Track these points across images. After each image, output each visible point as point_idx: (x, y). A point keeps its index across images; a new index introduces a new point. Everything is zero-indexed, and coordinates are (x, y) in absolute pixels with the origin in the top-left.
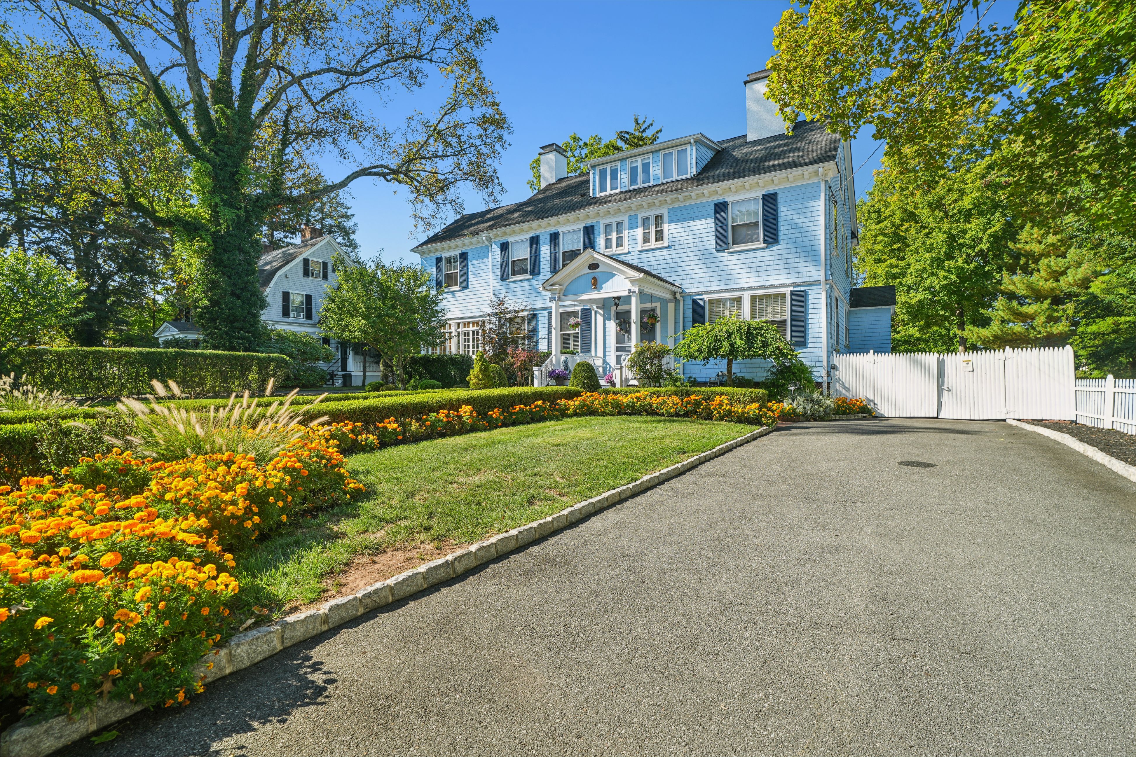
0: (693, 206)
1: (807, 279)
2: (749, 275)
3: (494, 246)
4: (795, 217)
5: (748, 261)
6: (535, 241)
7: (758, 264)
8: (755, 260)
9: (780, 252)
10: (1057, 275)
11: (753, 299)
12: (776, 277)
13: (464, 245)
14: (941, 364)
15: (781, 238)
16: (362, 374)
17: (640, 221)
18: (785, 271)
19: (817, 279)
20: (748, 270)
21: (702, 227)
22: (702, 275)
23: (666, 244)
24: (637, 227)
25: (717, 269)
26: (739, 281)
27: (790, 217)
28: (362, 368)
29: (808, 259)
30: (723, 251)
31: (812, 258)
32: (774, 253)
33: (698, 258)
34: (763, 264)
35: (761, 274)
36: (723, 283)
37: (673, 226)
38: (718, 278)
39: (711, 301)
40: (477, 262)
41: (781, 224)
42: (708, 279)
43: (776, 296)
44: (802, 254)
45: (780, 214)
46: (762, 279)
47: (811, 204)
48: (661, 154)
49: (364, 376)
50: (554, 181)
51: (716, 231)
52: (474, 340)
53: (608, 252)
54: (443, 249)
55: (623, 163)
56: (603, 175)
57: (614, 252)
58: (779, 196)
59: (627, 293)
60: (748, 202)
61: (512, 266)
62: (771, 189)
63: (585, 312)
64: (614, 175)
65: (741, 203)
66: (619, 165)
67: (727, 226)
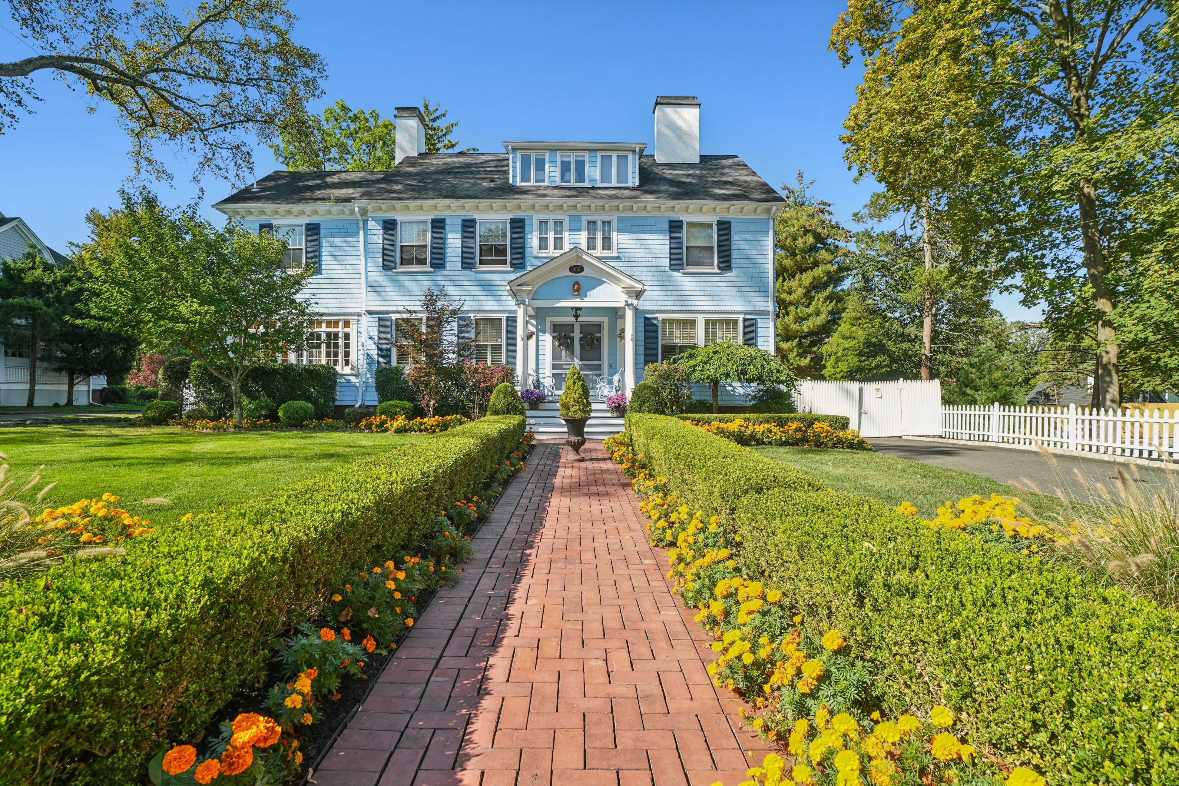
0: (646, 219)
1: (758, 309)
2: (703, 298)
3: (371, 223)
4: (747, 247)
5: (702, 284)
6: (438, 225)
7: (711, 289)
8: (709, 284)
9: (733, 279)
10: (799, 320)
11: (707, 322)
12: (730, 303)
13: (316, 212)
14: (861, 390)
15: (734, 265)
16: (27, 387)
17: (584, 224)
18: (737, 298)
19: (766, 309)
20: (702, 293)
21: (655, 242)
22: (655, 293)
23: (615, 254)
24: (580, 230)
25: (670, 288)
26: (694, 303)
27: (742, 247)
28: (27, 378)
29: (757, 289)
30: (677, 270)
31: (762, 289)
32: (727, 279)
33: (650, 274)
34: (716, 289)
35: (714, 298)
36: (677, 303)
37: (622, 236)
38: (672, 298)
39: (664, 321)
40: (337, 239)
41: (733, 252)
42: (661, 298)
43: (727, 322)
44: (752, 284)
45: (734, 243)
46: (716, 303)
47: (761, 238)
48: (599, 154)
49: (32, 392)
50: (416, 154)
51: (670, 249)
52: (328, 346)
53: (543, 253)
54: (276, 213)
55: (553, 154)
56: (526, 162)
57: (550, 254)
58: (733, 225)
59: (622, 304)
60: (702, 225)
61: (401, 253)
62: (726, 217)
63: (512, 321)
64: (540, 166)
65: (695, 225)
66: (547, 154)
67: (682, 245)
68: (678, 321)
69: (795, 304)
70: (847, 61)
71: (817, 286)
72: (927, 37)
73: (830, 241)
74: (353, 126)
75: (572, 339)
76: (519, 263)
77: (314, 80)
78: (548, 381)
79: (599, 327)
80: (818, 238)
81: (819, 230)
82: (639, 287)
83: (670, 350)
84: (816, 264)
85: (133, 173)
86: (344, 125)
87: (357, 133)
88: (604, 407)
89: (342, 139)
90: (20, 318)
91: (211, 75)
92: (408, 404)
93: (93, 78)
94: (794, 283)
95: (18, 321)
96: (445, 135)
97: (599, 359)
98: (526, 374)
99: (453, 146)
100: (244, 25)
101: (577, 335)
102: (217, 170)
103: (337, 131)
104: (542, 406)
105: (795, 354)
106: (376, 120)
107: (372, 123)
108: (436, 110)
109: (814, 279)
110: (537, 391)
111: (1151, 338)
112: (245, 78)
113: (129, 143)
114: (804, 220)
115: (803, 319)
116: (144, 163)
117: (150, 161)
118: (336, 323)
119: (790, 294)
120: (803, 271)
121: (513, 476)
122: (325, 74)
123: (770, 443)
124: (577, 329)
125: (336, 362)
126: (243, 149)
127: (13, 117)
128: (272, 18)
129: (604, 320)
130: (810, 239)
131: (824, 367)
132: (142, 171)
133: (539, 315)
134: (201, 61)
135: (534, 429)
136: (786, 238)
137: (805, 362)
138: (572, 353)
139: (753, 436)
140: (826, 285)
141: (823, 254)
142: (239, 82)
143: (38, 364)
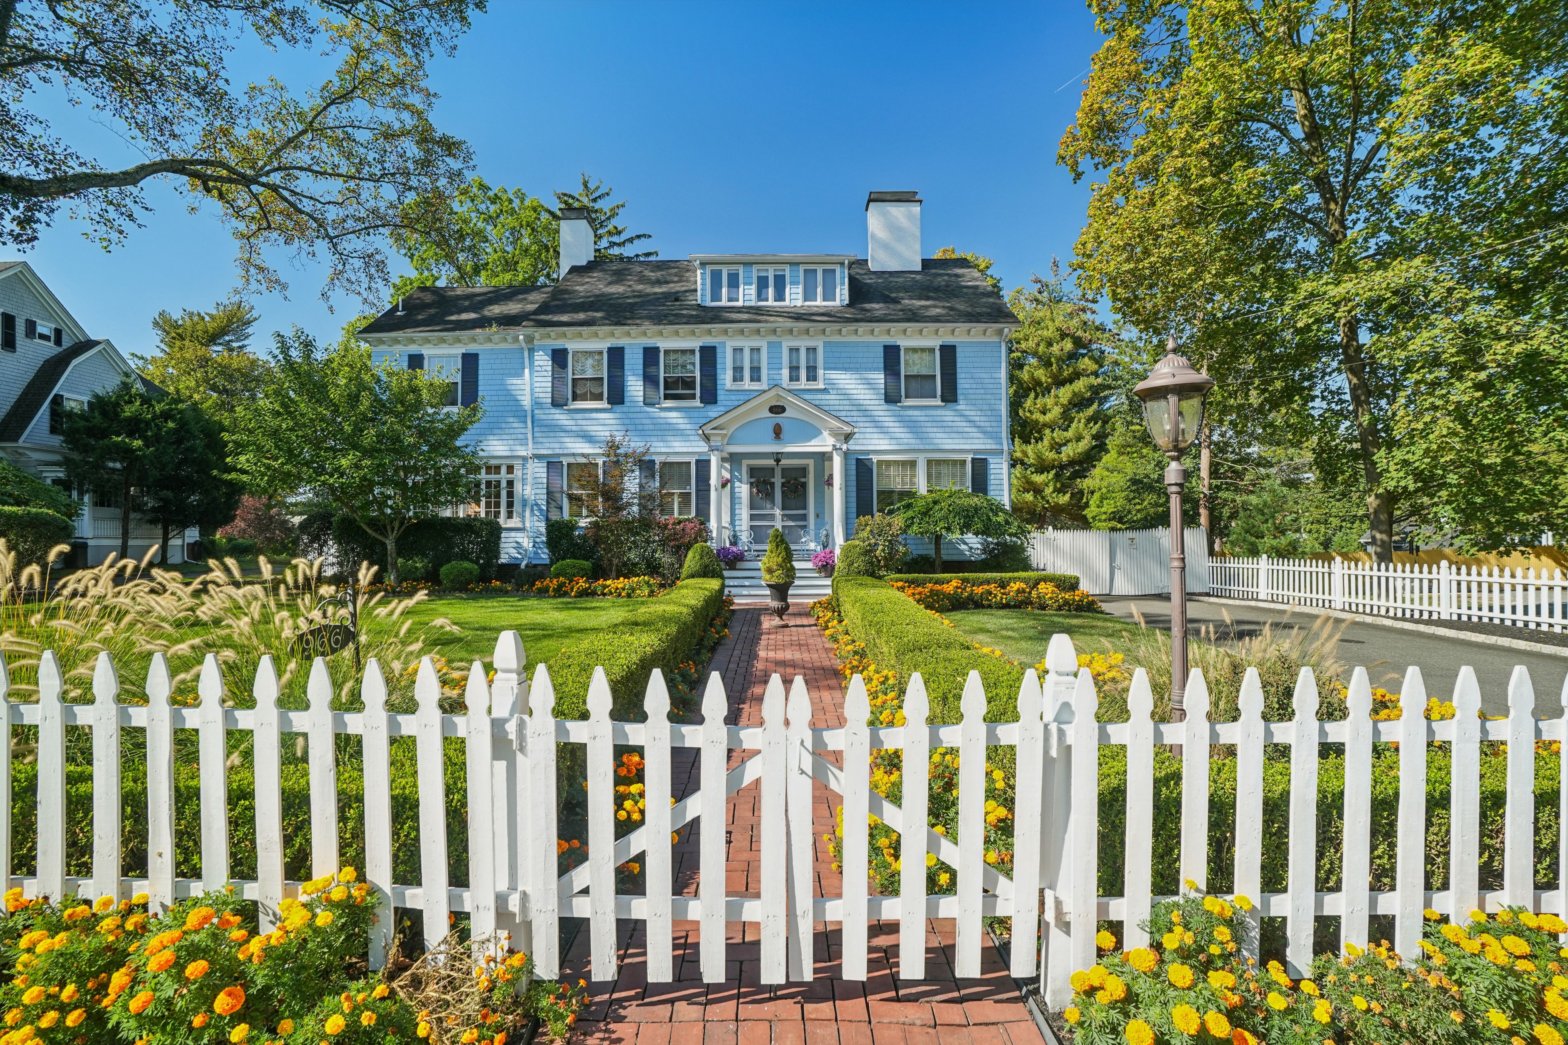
0: (856, 344)
1: (988, 447)
2: (925, 435)
3: (538, 352)
5: (923, 419)
6: (616, 354)
7: (934, 424)
8: (931, 418)
9: (959, 413)
10: (1057, 447)
11: (929, 462)
12: (956, 441)
13: (472, 339)
14: (1112, 542)
15: (960, 397)
17: (785, 352)
18: (965, 435)
19: (998, 446)
20: (924, 430)
22: (868, 430)
23: (821, 386)
24: (780, 358)
25: (886, 424)
26: (914, 441)
27: (970, 375)
28: (120, 532)
29: (988, 424)
30: (894, 403)
31: (994, 424)
32: (952, 413)
33: (863, 408)
34: (940, 424)
35: (938, 435)
36: (893, 442)
37: (830, 364)
38: (889, 436)
39: (880, 463)
40: (498, 371)
41: (959, 381)
42: (875, 436)
43: (955, 462)
44: (982, 418)
45: (959, 371)
46: (940, 441)
48: (802, 268)
50: (583, 263)
51: (885, 381)
52: (488, 496)
53: (738, 386)
54: (427, 341)
55: (748, 268)
56: (716, 278)
57: (746, 387)
58: (958, 350)
59: (829, 449)
60: (923, 350)
61: (573, 386)
62: (949, 340)
63: (703, 465)
64: (734, 282)
65: (915, 350)
66: (741, 269)
67: (899, 374)
68: (896, 463)
69: (1051, 427)
70: (1078, 176)
71: (1079, 403)
72: (1157, 160)
73: (1094, 346)
74: (493, 208)
75: (772, 485)
76: (710, 396)
77: (459, 173)
78: (745, 537)
79: (803, 471)
80: (1078, 342)
81: (1080, 333)
82: (847, 429)
83: (887, 497)
84: (1077, 375)
85: (240, 283)
86: (483, 207)
87: (498, 216)
88: (809, 565)
89: (479, 224)
90: (115, 461)
91: (340, 171)
92: (587, 564)
93: (205, 179)
94: (1049, 401)
95: (111, 465)
96: (609, 218)
97: (805, 508)
98: (720, 528)
99: (619, 233)
100: (373, 104)
101: (778, 481)
102: (348, 285)
103: (473, 215)
104: (740, 565)
105: (1051, 489)
106: (522, 201)
107: (517, 203)
108: (598, 188)
109: (1075, 394)
110: (734, 549)
111: (1411, 488)
112: (379, 174)
113: (235, 249)
114: (1059, 321)
115: (1061, 445)
116: (252, 270)
117: (261, 269)
118: (498, 469)
119: (1044, 413)
120: (1060, 383)
121: (718, 643)
122: (472, 163)
123: (990, 606)
124: (778, 473)
125: (497, 514)
126: (378, 257)
127: (121, 232)
128: (406, 95)
129: (811, 462)
130: (1068, 345)
131: (1087, 505)
132: (252, 281)
133: (734, 459)
134: (328, 154)
135: (734, 591)
136: (1038, 345)
137: (1064, 499)
138: (773, 503)
139: (971, 598)
140: (1090, 402)
141: (1086, 363)
142: (372, 178)
143: (132, 515)
